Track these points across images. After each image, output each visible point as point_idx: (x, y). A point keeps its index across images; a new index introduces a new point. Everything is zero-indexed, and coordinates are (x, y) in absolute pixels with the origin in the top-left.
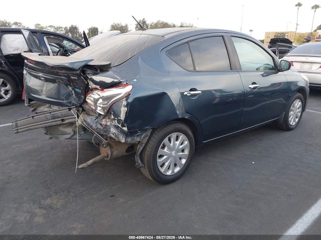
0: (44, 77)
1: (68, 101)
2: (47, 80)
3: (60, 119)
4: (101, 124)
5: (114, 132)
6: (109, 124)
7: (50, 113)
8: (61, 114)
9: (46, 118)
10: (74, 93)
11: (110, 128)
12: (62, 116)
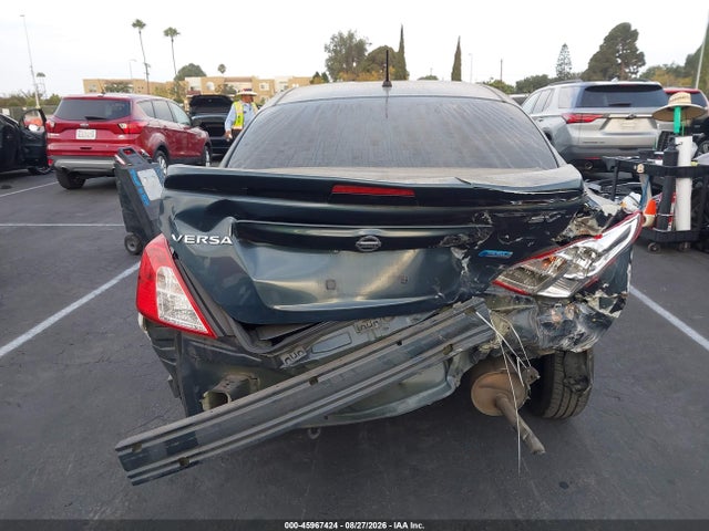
1: (447, 292)
3: (441, 347)
4: (548, 325)
6: (570, 317)
7: (399, 343)
8: (444, 333)
9: (385, 363)
10: (465, 265)
11: (575, 326)
12: (448, 336)
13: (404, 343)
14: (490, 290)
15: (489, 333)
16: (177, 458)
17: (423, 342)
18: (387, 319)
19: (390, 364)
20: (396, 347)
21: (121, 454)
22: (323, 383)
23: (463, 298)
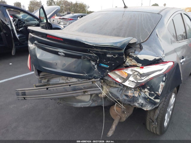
0: (64, 53)
1: (89, 74)
2: (67, 55)
3: (82, 91)
4: (127, 96)
5: (142, 102)
6: (136, 95)
7: (70, 86)
8: (84, 87)
9: (65, 90)
10: (96, 67)
11: (138, 99)
12: (85, 88)
13: (71, 86)
14: (106, 78)
15: (99, 91)
16: (23, 97)
17: (77, 87)
18: (71, 78)
19: (66, 91)
20: (69, 86)
21: (16, 92)
22: (49, 90)
23: (95, 78)
